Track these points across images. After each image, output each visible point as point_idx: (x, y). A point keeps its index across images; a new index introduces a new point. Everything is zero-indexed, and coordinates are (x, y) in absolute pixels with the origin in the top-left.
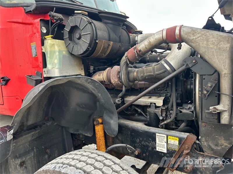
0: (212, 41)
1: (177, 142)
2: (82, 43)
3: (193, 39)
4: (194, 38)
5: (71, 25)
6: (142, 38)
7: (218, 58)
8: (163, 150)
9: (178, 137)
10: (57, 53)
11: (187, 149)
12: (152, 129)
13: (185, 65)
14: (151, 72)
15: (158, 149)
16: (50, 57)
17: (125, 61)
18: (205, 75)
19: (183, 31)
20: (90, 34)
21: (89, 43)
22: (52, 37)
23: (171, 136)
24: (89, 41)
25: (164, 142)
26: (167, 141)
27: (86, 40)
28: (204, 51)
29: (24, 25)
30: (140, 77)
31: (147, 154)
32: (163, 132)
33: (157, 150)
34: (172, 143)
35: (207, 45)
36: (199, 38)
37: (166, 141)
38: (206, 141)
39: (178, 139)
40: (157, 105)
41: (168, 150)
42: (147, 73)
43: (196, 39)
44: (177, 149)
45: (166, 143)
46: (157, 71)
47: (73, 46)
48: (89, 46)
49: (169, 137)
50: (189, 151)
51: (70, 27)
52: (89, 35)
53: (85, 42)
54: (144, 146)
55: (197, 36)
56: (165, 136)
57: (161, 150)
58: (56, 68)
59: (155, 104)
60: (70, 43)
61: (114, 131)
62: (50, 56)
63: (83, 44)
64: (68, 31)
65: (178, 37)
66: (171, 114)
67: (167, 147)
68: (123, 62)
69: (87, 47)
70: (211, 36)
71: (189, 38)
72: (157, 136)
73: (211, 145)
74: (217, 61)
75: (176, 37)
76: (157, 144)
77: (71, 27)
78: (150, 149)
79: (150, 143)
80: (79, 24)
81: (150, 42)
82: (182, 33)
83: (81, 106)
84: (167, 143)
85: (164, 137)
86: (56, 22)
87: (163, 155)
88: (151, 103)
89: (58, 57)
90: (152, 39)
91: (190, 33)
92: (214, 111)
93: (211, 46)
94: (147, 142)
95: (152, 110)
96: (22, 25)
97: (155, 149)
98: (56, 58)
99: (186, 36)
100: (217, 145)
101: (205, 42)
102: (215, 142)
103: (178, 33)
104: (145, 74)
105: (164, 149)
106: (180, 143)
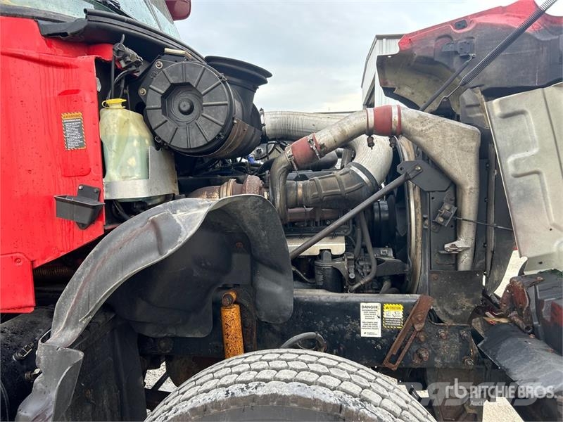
0: (451, 136)
1: (400, 314)
2: (204, 122)
3: (422, 131)
4: (424, 128)
5: (172, 81)
6: (273, 120)
7: (460, 164)
8: (373, 334)
9: (401, 303)
10: (135, 143)
11: (420, 322)
12: (352, 297)
13: (404, 175)
14: (336, 188)
15: (365, 333)
16: (117, 152)
17: (286, 165)
18: (434, 191)
19: (405, 115)
20: (226, 105)
21: (223, 124)
22: (123, 104)
23: (389, 303)
24: (224, 121)
25: (376, 316)
26: (382, 314)
27: (216, 117)
28: (439, 151)
29: (42, 67)
30: (310, 197)
31: (341, 348)
32: (374, 299)
33: (363, 335)
34: (392, 317)
35: (445, 142)
36: (431, 130)
37: (380, 315)
38: (439, 304)
39: (402, 307)
40: (334, 253)
41: (383, 331)
42: (327, 189)
43: (426, 130)
44: (399, 325)
45: (380, 319)
46: (348, 185)
47: (177, 129)
48: (221, 132)
49: (385, 306)
50: (423, 324)
51: (169, 85)
52: (223, 107)
53: (213, 121)
54: (334, 333)
55: (427, 127)
56: (379, 305)
57: (370, 333)
58: (135, 177)
59: (330, 250)
60: (166, 121)
61: (285, 309)
62: (117, 149)
63: (207, 127)
64: (163, 92)
65: (397, 125)
66: (362, 267)
67: (382, 325)
68: (279, 167)
69: (218, 132)
70: (449, 128)
71: (416, 128)
72: (361, 309)
73: (447, 309)
74: (460, 168)
75: (393, 126)
76: (362, 324)
77: (172, 84)
78: (348, 336)
79: (347, 324)
80: (196, 81)
81: (343, 132)
82: (403, 119)
83: (203, 265)
84: (382, 317)
85: (376, 307)
86: (126, 68)
87: (373, 342)
88: (321, 251)
89: (138, 151)
90: (348, 126)
91: (417, 120)
92: (454, 250)
93: (449, 144)
94: (340, 323)
95: (327, 263)
96: (36, 65)
97: (358, 335)
98: (133, 154)
99: (410, 125)
100: (455, 309)
101: (440, 138)
102: (452, 303)
103: (397, 119)
104: (323, 192)
105: (376, 331)
106: (406, 314)
